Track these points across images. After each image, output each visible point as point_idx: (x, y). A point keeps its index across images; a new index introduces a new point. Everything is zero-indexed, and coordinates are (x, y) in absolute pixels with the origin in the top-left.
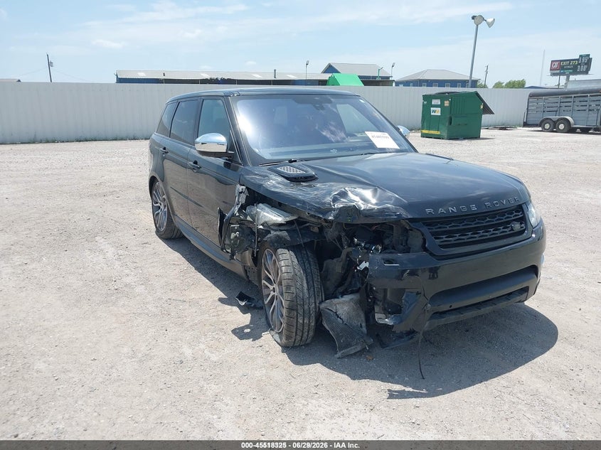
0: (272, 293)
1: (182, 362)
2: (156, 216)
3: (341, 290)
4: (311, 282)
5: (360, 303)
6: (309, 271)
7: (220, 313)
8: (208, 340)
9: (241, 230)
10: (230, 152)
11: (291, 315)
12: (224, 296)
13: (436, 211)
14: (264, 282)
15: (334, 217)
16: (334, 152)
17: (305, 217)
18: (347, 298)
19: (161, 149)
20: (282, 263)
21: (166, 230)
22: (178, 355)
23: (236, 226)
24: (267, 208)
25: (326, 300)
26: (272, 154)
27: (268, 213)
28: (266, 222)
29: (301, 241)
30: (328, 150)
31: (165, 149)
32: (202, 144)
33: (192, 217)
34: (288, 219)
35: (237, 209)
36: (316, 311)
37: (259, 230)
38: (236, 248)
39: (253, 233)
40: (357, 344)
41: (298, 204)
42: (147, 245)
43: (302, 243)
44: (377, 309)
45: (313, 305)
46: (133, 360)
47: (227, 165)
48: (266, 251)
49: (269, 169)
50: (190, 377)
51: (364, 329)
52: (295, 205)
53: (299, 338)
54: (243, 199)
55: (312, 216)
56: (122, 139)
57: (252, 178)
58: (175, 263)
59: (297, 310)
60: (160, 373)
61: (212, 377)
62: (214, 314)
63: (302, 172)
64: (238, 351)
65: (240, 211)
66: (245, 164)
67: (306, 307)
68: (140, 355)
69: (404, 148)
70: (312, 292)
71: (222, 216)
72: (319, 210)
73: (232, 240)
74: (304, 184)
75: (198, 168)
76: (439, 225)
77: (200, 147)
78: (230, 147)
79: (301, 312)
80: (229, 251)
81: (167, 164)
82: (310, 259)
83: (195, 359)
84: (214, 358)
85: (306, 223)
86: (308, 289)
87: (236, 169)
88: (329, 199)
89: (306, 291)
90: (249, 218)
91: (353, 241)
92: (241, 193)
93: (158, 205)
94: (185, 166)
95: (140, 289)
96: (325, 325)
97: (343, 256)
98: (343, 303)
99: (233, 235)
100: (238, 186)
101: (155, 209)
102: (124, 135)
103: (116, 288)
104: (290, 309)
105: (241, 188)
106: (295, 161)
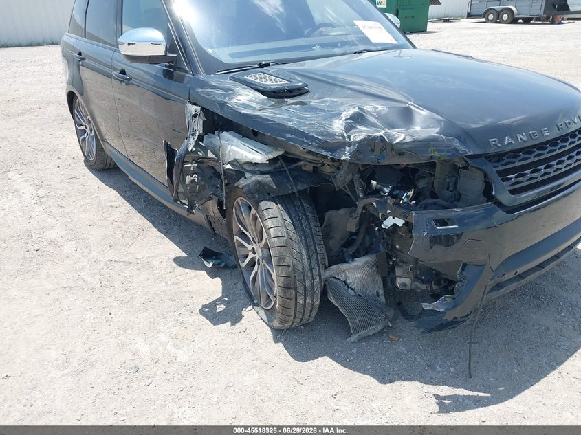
0: (251, 255)
1: (137, 369)
2: (82, 142)
3: (351, 250)
4: (312, 248)
5: (377, 266)
6: (309, 231)
7: (181, 278)
8: (170, 325)
9: (200, 171)
10: (170, 55)
11: (288, 295)
12: (184, 255)
13: (502, 141)
14: (236, 238)
15: (351, 156)
16: (318, 50)
17: (297, 152)
18: (360, 261)
19: (76, 54)
20: (270, 223)
21: (96, 160)
22: (130, 356)
23: (192, 166)
24: (235, 140)
25: (330, 265)
26: (233, 55)
27: (237, 146)
28: (236, 160)
29: (294, 188)
30: (308, 47)
31: (80, 54)
32: (129, 44)
33: (126, 141)
34: (271, 156)
35: (192, 141)
36: (321, 286)
37: (226, 171)
38: (194, 197)
39: (217, 175)
40: (377, 322)
41: (289, 136)
42: (75, 180)
43: (296, 191)
44: (398, 271)
45: (318, 279)
46: (66, 371)
47: (168, 75)
48: (238, 199)
49: (233, 79)
50: (152, 396)
51: (382, 299)
52: (284, 136)
53: (297, 321)
54: (198, 125)
55: (309, 152)
56: (38, 45)
57: (208, 94)
58: (113, 204)
59: (295, 289)
60: (106, 394)
61: (183, 393)
62: (173, 281)
63: (284, 82)
64: (214, 343)
65: (197, 144)
66: (195, 71)
67: (308, 283)
68: (75, 362)
69: (401, 43)
70: (314, 261)
71: (171, 154)
72: (325, 145)
73: (187, 186)
74: (290, 101)
75: (126, 79)
76: (506, 160)
77: (126, 50)
78: (171, 47)
79: (301, 289)
80: (185, 201)
81: (86, 74)
82: (308, 214)
83: (156, 362)
84: (183, 358)
85: (299, 160)
86: (309, 258)
87: (181, 80)
88: (338, 126)
89: (306, 260)
90: (210, 155)
91: (369, 184)
92: (195, 116)
93: (83, 127)
94: (110, 76)
95: (69, 248)
96: (333, 301)
97: (359, 210)
98: (355, 269)
99: (188, 179)
100: (189, 106)
101: (81, 133)
102: (40, 40)
103: (36, 248)
104: (286, 287)
105: (193, 109)
106: (268, 65)
